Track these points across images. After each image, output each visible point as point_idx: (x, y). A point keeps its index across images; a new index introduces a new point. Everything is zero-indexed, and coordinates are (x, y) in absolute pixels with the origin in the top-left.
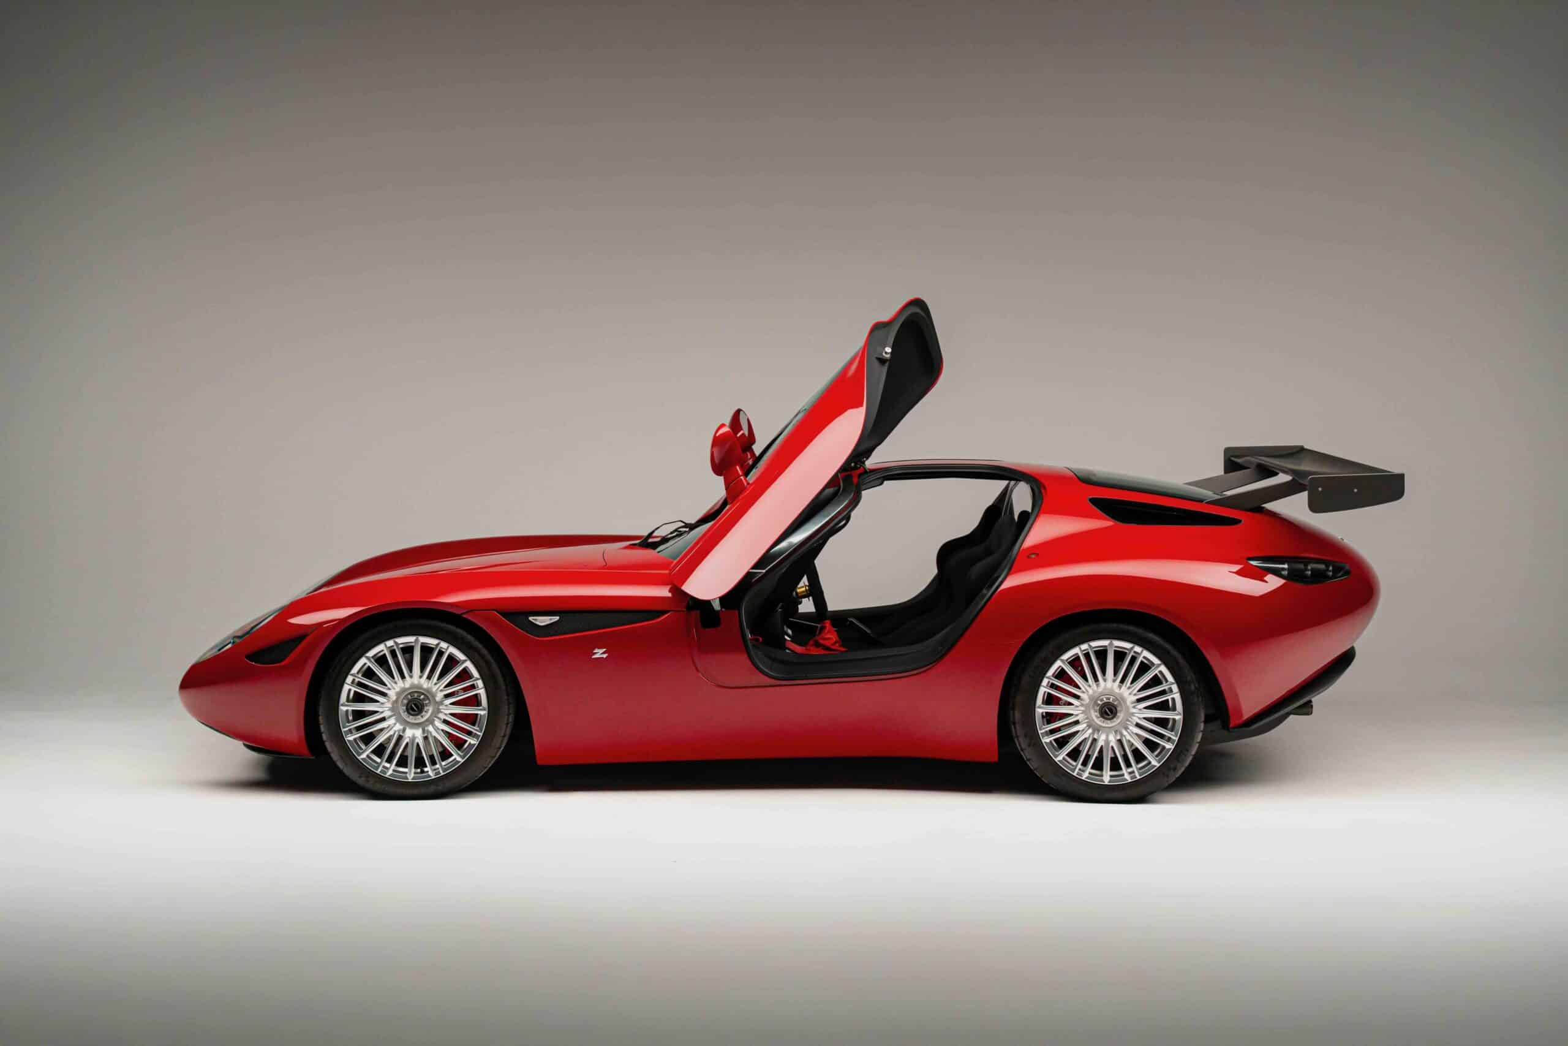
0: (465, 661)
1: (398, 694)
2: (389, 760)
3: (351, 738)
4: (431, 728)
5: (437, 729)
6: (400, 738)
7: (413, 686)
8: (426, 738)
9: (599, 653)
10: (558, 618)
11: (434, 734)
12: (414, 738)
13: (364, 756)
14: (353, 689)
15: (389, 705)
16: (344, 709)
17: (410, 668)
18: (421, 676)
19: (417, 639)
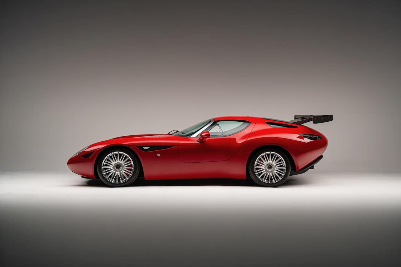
0: (129, 157)
1: (115, 164)
2: (112, 179)
3: (104, 174)
6: (115, 174)
9: (158, 155)
10: (149, 148)
11: (122, 173)
13: (107, 178)
14: (105, 163)
15: (112, 167)
16: (103, 167)
17: (117, 159)
18: (119, 160)
19: (118, 152)
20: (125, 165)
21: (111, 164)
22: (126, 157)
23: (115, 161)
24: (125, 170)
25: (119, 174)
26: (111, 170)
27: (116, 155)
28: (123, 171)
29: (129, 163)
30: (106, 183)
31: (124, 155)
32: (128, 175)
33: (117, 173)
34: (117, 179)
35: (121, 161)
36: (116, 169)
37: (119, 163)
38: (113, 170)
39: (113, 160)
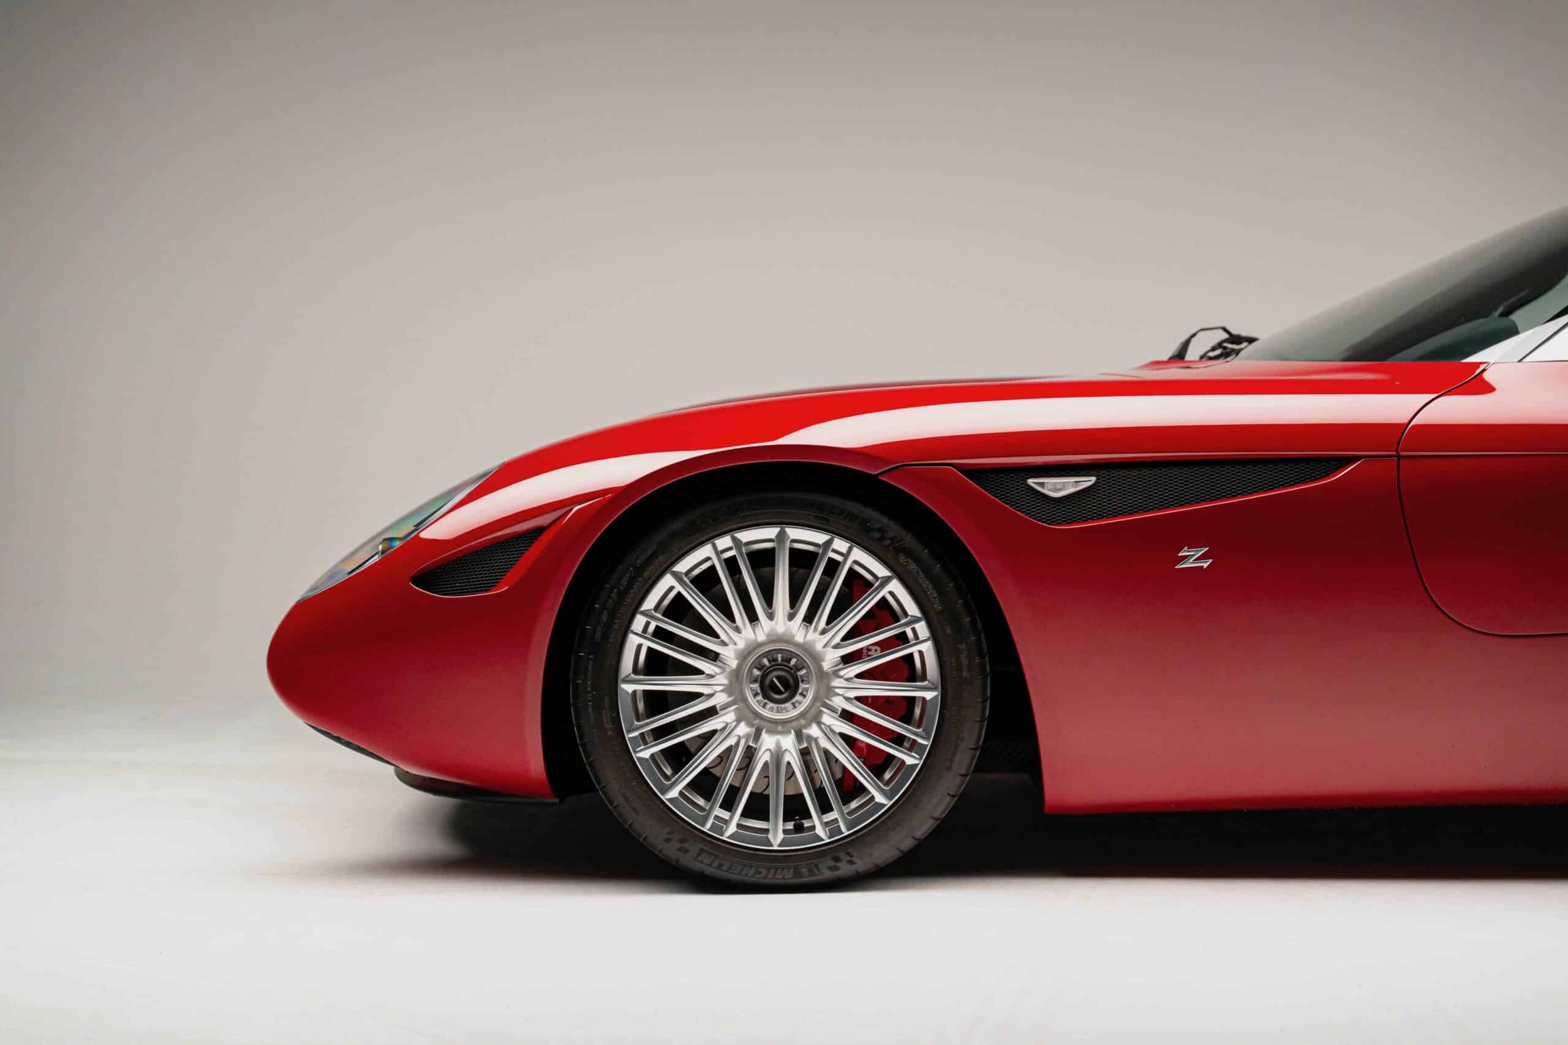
0: (886, 581)
1: (743, 656)
2: (729, 804)
3: (646, 754)
4: (814, 731)
5: (828, 732)
6: (750, 754)
7: (774, 638)
8: (805, 753)
9: (1193, 558)
10: (1093, 479)
11: (824, 743)
12: (778, 755)
13: (674, 793)
14: (647, 644)
15: (722, 680)
16: (629, 688)
17: (768, 597)
18: (791, 617)
19: (782, 536)
20: (848, 659)
21: (713, 657)
22: (857, 584)
23: (753, 617)
24: (847, 716)
25: (792, 757)
26: (711, 712)
27: (762, 560)
28: (828, 719)
29: (885, 646)
30: (671, 850)
31: (833, 567)
32: (878, 763)
33: (768, 742)
34: (777, 808)
35: (809, 619)
36: (755, 703)
37: (787, 639)
38: (729, 717)
39: (730, 617)
